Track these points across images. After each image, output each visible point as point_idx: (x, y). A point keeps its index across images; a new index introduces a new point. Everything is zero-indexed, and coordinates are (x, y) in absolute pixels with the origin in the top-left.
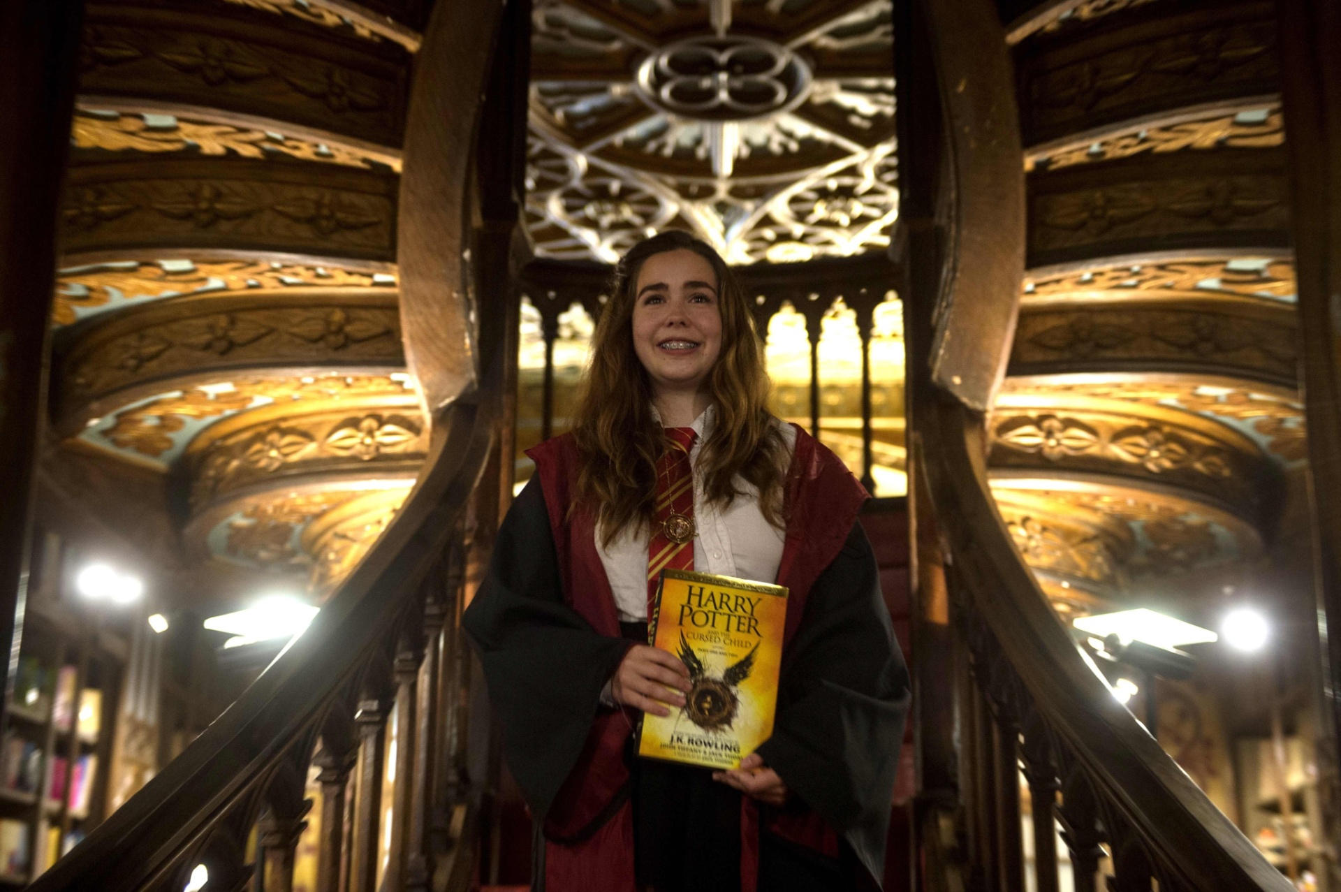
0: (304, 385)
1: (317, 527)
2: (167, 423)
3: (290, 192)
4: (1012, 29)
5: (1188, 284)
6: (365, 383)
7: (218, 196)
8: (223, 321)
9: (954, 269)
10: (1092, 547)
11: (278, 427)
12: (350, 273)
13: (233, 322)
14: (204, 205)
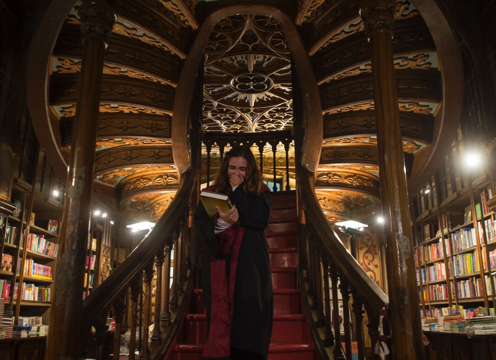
0: (149, 168)
1: (152, 202)
2: (115, 177)
3: (145, 122)
4: (318, 83)
5: (362, 142)
6: (164, 167)
7: (128, 122)
8: (129, 152)
9: (306, 138)
10: (341, 204)
11: (142, 177)
12: (160, 141)
13: (131, 153)
14: (125, 125)
